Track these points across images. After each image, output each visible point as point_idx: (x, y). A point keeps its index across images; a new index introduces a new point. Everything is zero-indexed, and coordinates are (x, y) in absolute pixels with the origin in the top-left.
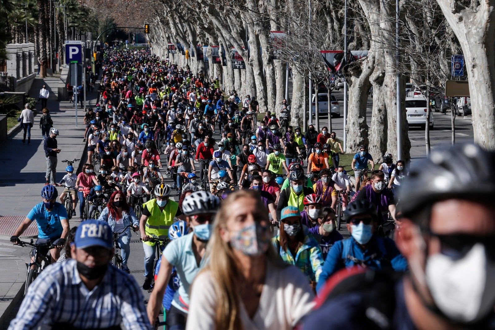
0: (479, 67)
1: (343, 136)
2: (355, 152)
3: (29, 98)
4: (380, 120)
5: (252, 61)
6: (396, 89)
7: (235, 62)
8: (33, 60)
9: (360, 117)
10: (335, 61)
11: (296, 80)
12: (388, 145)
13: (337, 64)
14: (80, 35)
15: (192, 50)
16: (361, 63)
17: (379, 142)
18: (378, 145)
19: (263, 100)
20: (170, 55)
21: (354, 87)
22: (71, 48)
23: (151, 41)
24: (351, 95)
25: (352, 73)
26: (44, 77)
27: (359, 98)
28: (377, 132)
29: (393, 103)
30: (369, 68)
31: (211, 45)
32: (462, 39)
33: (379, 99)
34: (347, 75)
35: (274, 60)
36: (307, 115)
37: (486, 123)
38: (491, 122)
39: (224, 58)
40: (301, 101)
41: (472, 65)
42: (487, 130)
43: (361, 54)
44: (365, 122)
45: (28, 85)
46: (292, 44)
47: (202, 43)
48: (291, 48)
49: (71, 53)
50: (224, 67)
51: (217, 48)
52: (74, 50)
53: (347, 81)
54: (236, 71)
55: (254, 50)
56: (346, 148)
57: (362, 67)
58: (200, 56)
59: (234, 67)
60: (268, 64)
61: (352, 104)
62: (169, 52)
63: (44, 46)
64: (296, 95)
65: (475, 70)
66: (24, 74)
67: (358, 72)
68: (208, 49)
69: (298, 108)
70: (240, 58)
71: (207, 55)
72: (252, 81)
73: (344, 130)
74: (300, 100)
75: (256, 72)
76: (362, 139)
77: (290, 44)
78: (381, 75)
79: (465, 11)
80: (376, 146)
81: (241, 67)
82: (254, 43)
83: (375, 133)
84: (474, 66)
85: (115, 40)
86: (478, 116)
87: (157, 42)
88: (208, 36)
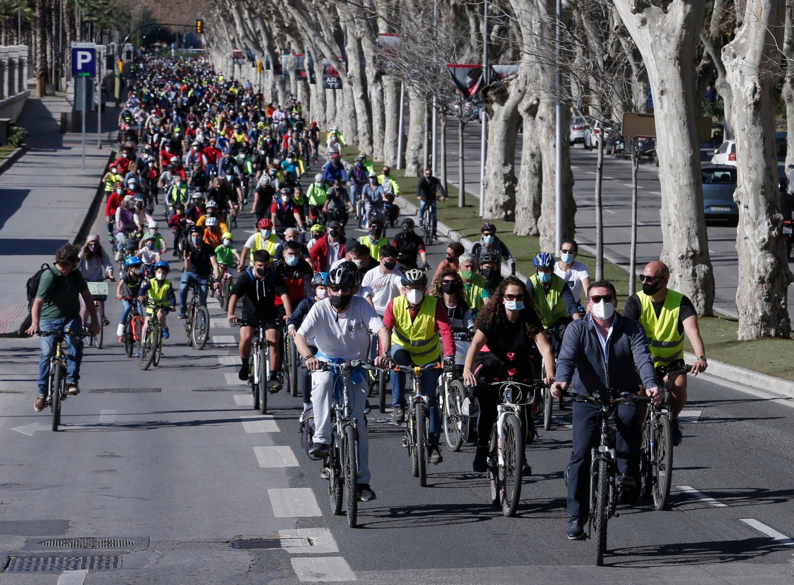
0: (670, 95)
1: (479, 193)
2: (497, 217)
3: (15, 128)
4: (533, 170)
5: (351, 77)
6: (555, 124)
7: (326, 79)
8: (25, 71)
9: (505, 164)
10: (469, 80)
11: (415, 107)
12: (542, 207)
13: (472, 84)
14: (102, 34)
15: (267, 59)
16: (507, 84)
17: (532, 203)
18: (530, 207)
19: (367, 135)
20: (236, 66)
21: (496, 119)
22: (80, 54)
23: (208, 46)
24: (492, 131)
25: (494, 98)
26: (42, 96)
27: (504, 136)
28: (528, 188)
29: (551, 145)
30: (519, 91)
31: (294, 54)
32: (645, 52)
33: (531, 139)
34: (487, 102)
35: (383, 77)
36: (429, 160)
37: (680, 178)
38: (686, 175)
39: (312, 72)
40: (422, 139)
41: (660, 91)
42: (680, 187)
43: (508, 70)
44: (512, 172)
45: (18, 108)
46: (408, 53)
47: (281, 50)
48: (406, 60)
49: (80, 61)
50: (312, 86)
51: (301, 57)
52: (84, 57)
53: (486, 110)
54: (329, 92)
55: (354, 61)
56: (484, 210)
57: (508, 90)
58: (278, 69)
59: (326, 86)
60: (375, 82)
61: (493, 145)
62: (234, 63)
63: (44, 50)
64: (414, 130)
65: (664, 97)
66: (11, 92)
67: (503, 96)
68: (289, 59)
69: (418, 150)
70: (334, 73)
71: (287, 68)
72: (352, 108)
73: (482, 184)
74: (420, 138)
75: (358, 94)
76: (507, 198)
77: (404, 54)
78: (535, 102)
79: (650, 11)
80: (526, 209)
81: (336, 85)
82: (354, 51)
83: (525, 189)
84: (662, 93)
85: (155, 42)
86: (668, 166)
87: (217, 47)
88: (289, 38)
